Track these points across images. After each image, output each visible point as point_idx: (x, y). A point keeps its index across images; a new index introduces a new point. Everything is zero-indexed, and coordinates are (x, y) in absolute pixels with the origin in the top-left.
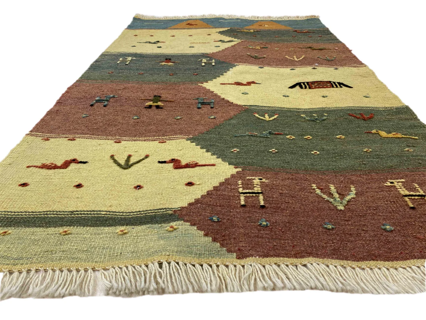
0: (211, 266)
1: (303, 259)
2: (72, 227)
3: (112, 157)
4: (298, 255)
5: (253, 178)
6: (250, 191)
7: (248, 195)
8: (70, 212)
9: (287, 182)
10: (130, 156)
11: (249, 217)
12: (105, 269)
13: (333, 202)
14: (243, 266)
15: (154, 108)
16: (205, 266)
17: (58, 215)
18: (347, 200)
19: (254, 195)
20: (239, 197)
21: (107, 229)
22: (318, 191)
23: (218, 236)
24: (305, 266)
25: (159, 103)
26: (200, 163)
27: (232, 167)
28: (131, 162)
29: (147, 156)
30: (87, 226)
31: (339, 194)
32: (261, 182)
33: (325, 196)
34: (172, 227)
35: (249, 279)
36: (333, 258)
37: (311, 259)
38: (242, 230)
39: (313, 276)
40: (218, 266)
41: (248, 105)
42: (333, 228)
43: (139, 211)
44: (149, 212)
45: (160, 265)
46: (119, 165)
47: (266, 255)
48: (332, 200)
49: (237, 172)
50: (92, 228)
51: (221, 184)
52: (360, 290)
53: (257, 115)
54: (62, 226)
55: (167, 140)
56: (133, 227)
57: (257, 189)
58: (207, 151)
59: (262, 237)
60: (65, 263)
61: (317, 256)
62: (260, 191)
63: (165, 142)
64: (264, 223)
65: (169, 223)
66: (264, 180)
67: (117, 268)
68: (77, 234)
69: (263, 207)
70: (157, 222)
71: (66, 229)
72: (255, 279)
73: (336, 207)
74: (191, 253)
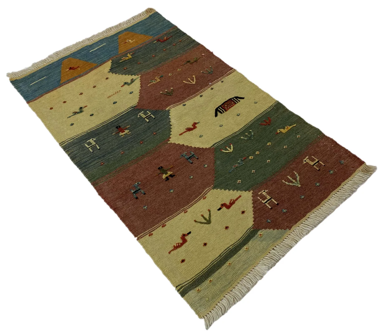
0: (286, 238)
1: (307, 216)
2: (229, 261)
3: (195, 221)
4: (304, 216)
5: (261, 192)
6: (267, 200)
7: (268, 202)
8: (219, 256)
9: (274, 186)
10: (202, 216)
11: (278, 212)
12: (258, 264)
13: (295, 185)
14: (294, 231)
15: (170, 178)
16: (285, 239)
17: (217, 261)
18: (298, 180)
19: (270, 201)
20: (265, 205)
21: (241, 252)
22: (287, 183)
23: (277, 227)
24: (308, 218)
25: (169, 173)
26: (235, 199)
27: (247, 192)
28: (208, 219)
29: (209, 211)
30: (233, 256)
31: (294, 179)
32: (266, 193)
33: (291, 184)
34: (261, 235)
35: (300, 234)
36: (313, 209)
37: (308, 214)
38: (280, 219)
39: (314, 220)
40: (287, 237)
41: (212, 145)
42: (304, 197)
43: (241, 237)
44: (245, 235)
45: (273, 249)
46: (206, 223)
47: (296, 222)
48: (294, 184)
49: (252, 193)
50: (235, 255)
51: (253, 203)
52: (327, 215)
53: (224, 151)
54: (225, 263)
55: (205, 195)
56: (248, 244)
57: (268, 197)
58: (229, 190)
59: (289, 217)
60: (245, 272)
61: (309, 212)
62: (270, 198)
63: (206, 197)
64: (285, 211)
65: (257, 234)
66: (266, 191)
67: (261, 261)
68: (234, 261)
69: (278, 204)
70: (253, 237)
71: (228, 263)
72: (301, 233)
73: (298, 187)
74: (277, 239)
